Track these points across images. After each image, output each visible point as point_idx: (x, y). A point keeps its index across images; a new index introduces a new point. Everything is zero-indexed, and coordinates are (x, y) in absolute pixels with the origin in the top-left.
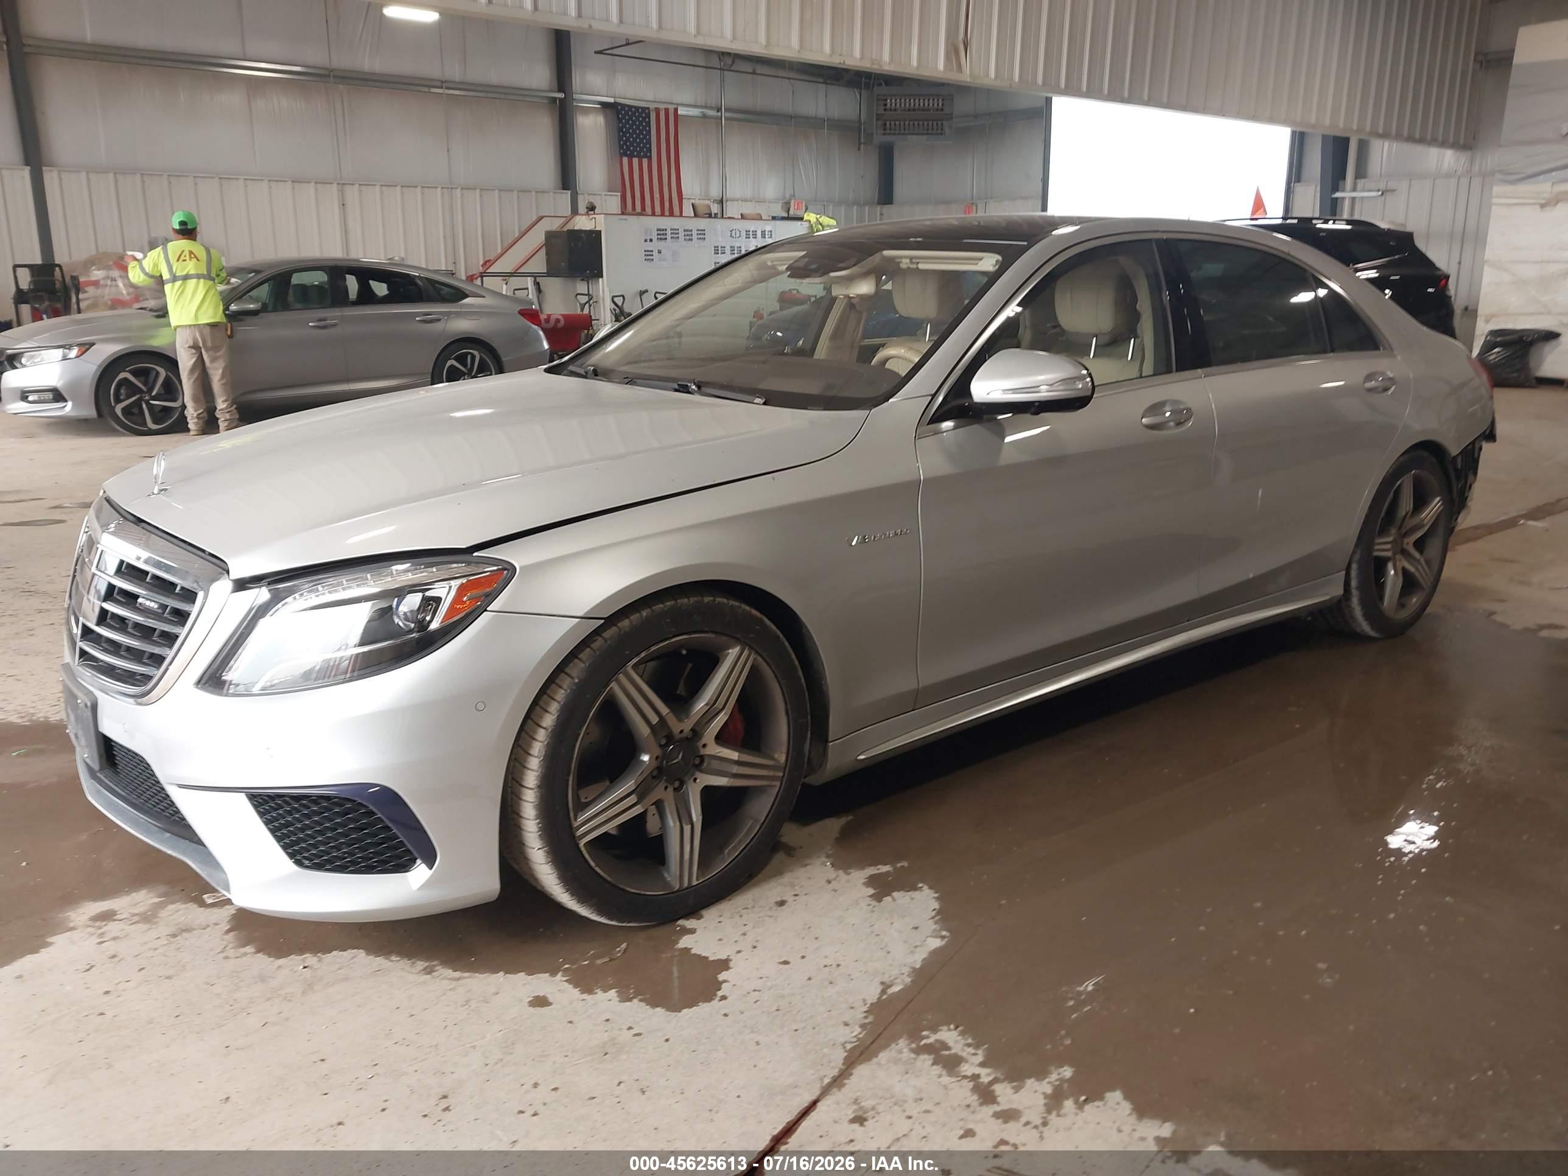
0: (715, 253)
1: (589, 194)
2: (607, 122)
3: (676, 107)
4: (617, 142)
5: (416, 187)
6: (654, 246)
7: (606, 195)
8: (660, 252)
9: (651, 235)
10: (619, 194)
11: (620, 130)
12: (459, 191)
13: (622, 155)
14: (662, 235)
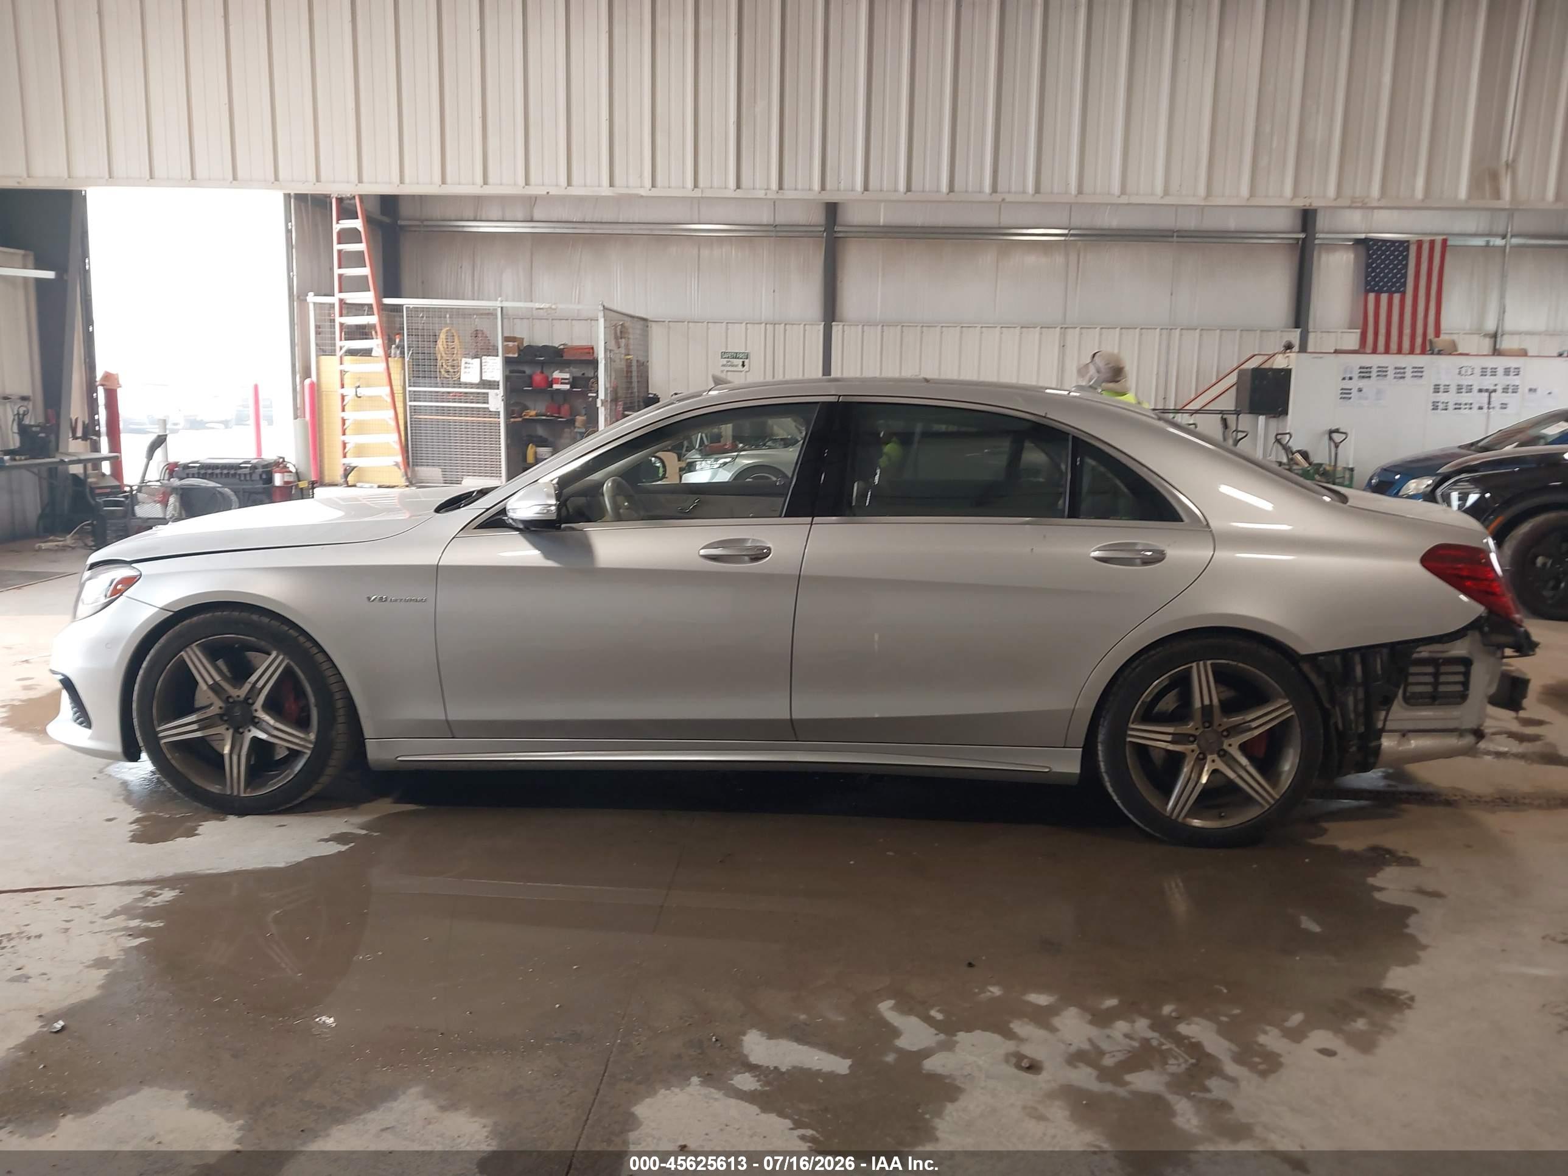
0: (1435, 392)
1: (1322, 332)
2: (1356, 257)
3: (1444, 237)
4: (1364, 279)
5: (1136, 328)
6: (1354, 384)
7: (1342, 332)
8: (1360, 390)
9: (1351, 373)
10: (1359, 331)
11: (1368, 266)
12: (1178, 332)
13: (1367, 292)
14: (1365, 373)
